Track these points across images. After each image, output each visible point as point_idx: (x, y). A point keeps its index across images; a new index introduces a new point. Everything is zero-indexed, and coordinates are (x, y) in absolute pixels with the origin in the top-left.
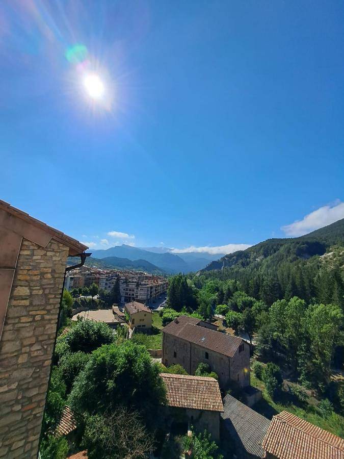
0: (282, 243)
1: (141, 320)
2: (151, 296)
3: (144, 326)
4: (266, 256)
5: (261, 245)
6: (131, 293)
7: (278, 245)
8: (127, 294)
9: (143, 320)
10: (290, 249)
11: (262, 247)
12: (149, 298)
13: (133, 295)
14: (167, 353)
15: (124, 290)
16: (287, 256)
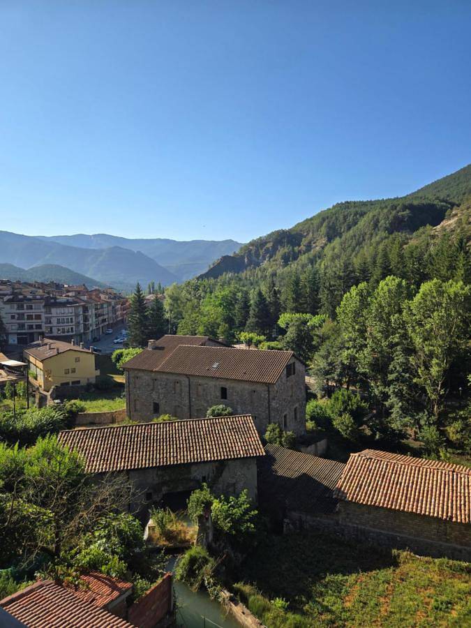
0: (364, 209)
1: (67, 372)
2: (86, 327)
3: (79, 382)
4: (330, 240)
5: (323, 217)
6: (34, 322)
7: (355, 215)
8: (22, 326)
9: (74, 371)
10: (378, 221)
11: (324, 220)
12: (82, 331)
13: (39, 327)
14: (138, 408)
15: (13, 317)
16: (372, 235)
